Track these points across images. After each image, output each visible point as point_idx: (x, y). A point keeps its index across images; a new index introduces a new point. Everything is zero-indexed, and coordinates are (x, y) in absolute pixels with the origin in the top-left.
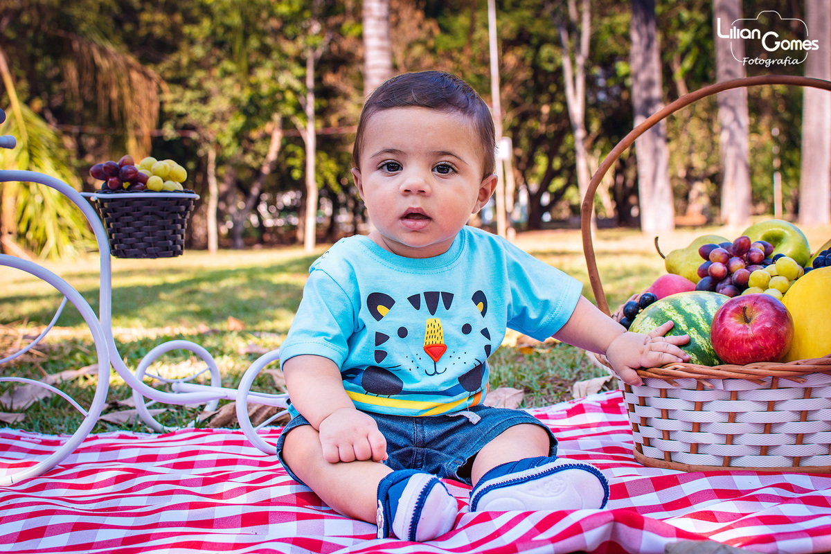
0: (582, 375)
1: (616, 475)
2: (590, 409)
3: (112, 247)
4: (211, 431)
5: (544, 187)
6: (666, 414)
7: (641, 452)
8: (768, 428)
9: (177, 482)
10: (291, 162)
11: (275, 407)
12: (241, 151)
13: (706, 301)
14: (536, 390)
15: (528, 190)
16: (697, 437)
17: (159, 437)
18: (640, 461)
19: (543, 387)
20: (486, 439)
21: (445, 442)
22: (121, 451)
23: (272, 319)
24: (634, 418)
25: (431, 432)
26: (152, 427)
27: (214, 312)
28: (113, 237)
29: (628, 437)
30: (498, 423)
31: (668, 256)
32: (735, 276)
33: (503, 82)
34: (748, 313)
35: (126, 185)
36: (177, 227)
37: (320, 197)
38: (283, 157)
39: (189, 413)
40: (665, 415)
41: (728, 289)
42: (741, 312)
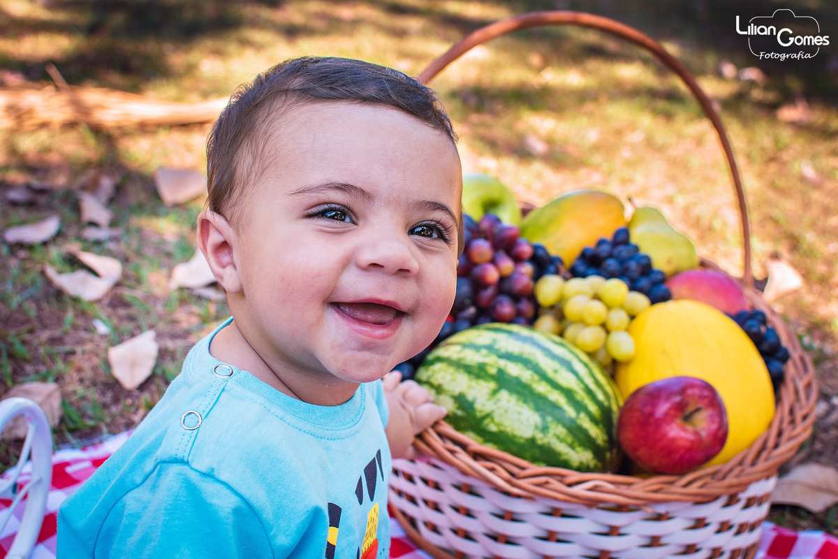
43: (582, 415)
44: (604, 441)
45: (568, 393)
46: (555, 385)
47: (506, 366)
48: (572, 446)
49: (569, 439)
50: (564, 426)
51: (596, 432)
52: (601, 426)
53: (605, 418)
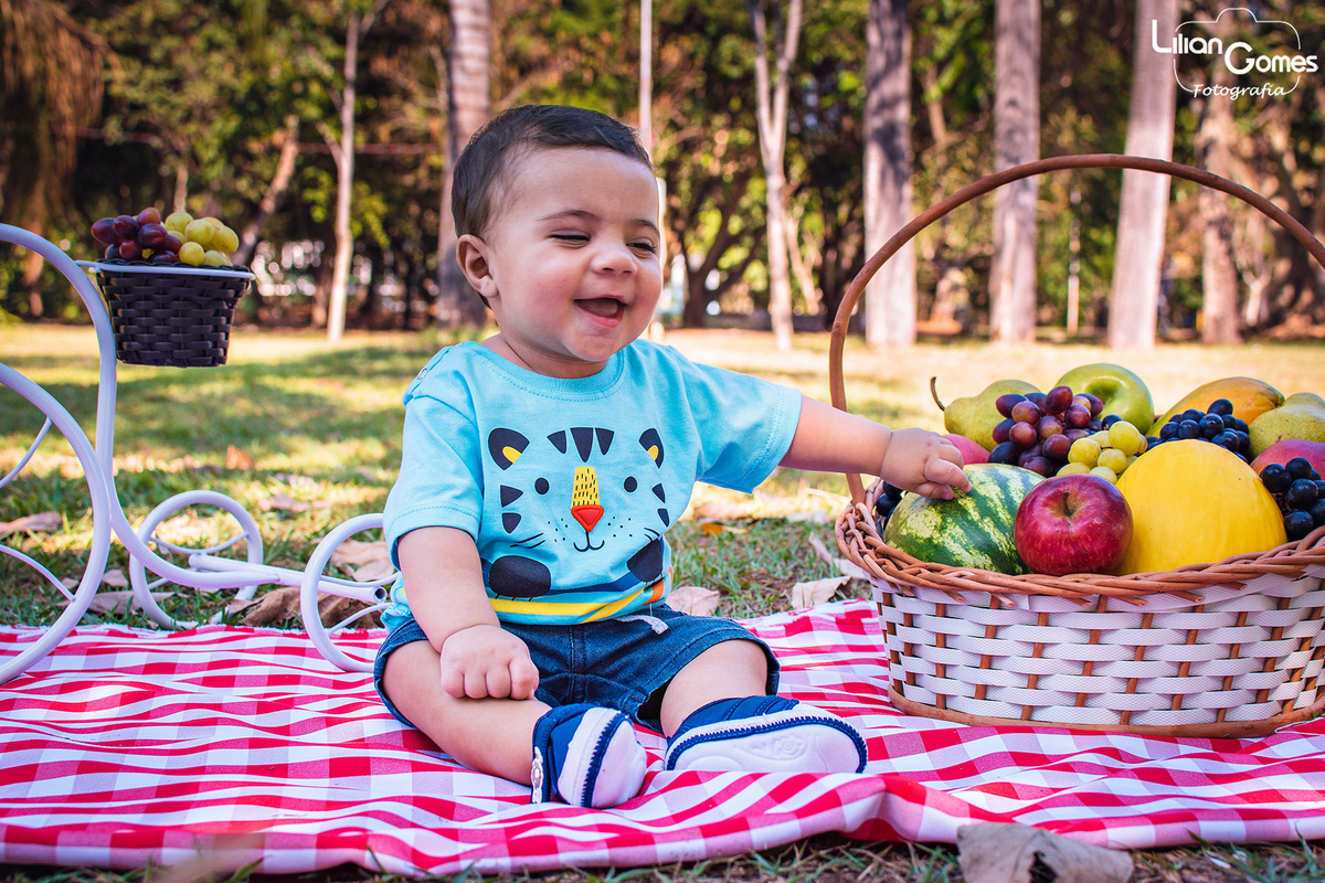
0: (801, 572)
1: (870, 725)
2: (820, 625)
3: (119, 346)
4: (252, 631)
5: (712, 261)
6: (942, 640)
7: (901, 692)
8: (1088, 668)
9: (218, 707)
10: (309, 195)
11: (347, 599)
12: (232, 171)
13: (1008, 480)
14: (735, 590)
15: (687, 263)
16: (986, 677)
17: (170, 636)
18: (899, 706)
19: (745, 587)
20: (679, 663)
21: (617, 664)
22: (119, 655)
23: (288, 452)
24: (896, 643)
25: (596, 649)
26: (156, 620)
27: (194, 434)
28: (122, 331)
29: (882, 670)
30: (694, 639)
31: (949, 407)
32: (1048, 444)
33: (657, 91)
34: (1071, 501)
35: (146, 253)
36: (220, 320)
37: (355, 253)
38: (296, 187)
39: (205, 601)
40: (941, 642)
41: (1037, 461)
42: (1061, 500)
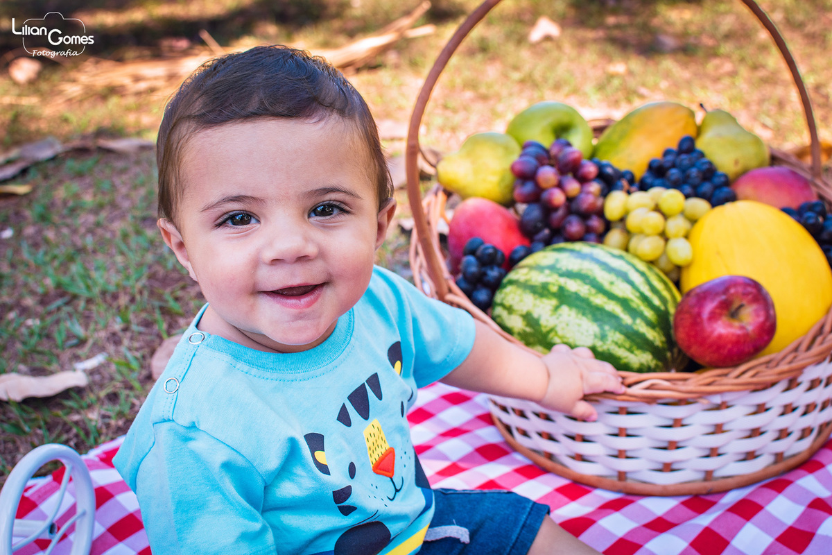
43: (638, 321)
44: (662, 342)
45: (624, 303)
46: (611, 296)
47: (566, 283)
48: (630, 350)
49: (627, 344)
50: (621, 332)
51: (654, 336)
52: (657, 329)
53: (662, 322)
